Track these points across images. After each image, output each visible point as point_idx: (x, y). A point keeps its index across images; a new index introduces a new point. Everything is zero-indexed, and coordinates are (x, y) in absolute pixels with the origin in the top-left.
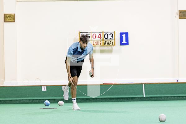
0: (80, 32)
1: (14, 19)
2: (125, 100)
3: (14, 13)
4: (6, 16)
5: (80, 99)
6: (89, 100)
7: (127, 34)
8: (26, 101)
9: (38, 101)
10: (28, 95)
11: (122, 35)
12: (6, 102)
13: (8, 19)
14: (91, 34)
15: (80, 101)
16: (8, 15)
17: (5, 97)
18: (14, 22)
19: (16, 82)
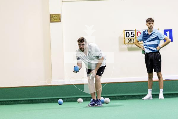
0: (124, 31)
1: (60, 19)
2: (170, 96)
3: (59, 13)
4: (52, 16)
5: (126, 96)
6: (135, 97)
7: (171, 31)
8: (73, 99)
9: (86, 98)
10: (75, 94)
11: (166, 32)
12: (53, 101)
13: (54, 19)
14: (135, 32)
15: (126, 98)
16: (54, 16)
17: (53, 96)
18: (60, 22)
19: (63, 81)
